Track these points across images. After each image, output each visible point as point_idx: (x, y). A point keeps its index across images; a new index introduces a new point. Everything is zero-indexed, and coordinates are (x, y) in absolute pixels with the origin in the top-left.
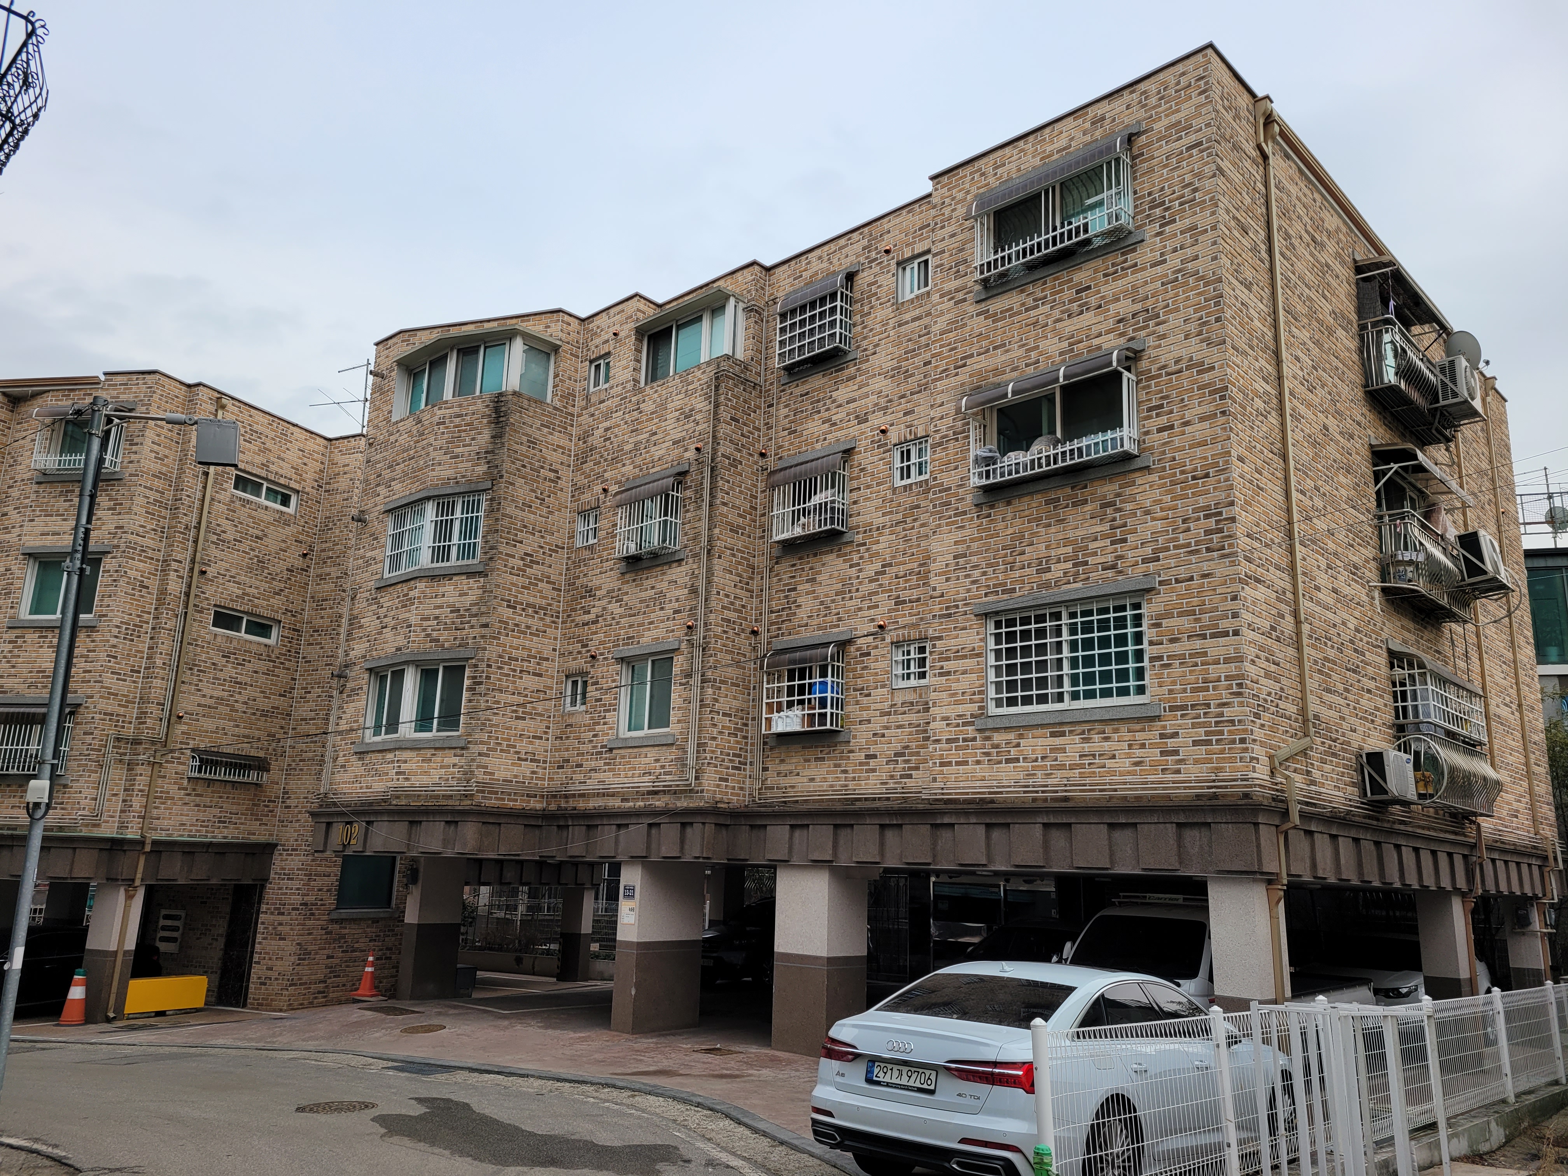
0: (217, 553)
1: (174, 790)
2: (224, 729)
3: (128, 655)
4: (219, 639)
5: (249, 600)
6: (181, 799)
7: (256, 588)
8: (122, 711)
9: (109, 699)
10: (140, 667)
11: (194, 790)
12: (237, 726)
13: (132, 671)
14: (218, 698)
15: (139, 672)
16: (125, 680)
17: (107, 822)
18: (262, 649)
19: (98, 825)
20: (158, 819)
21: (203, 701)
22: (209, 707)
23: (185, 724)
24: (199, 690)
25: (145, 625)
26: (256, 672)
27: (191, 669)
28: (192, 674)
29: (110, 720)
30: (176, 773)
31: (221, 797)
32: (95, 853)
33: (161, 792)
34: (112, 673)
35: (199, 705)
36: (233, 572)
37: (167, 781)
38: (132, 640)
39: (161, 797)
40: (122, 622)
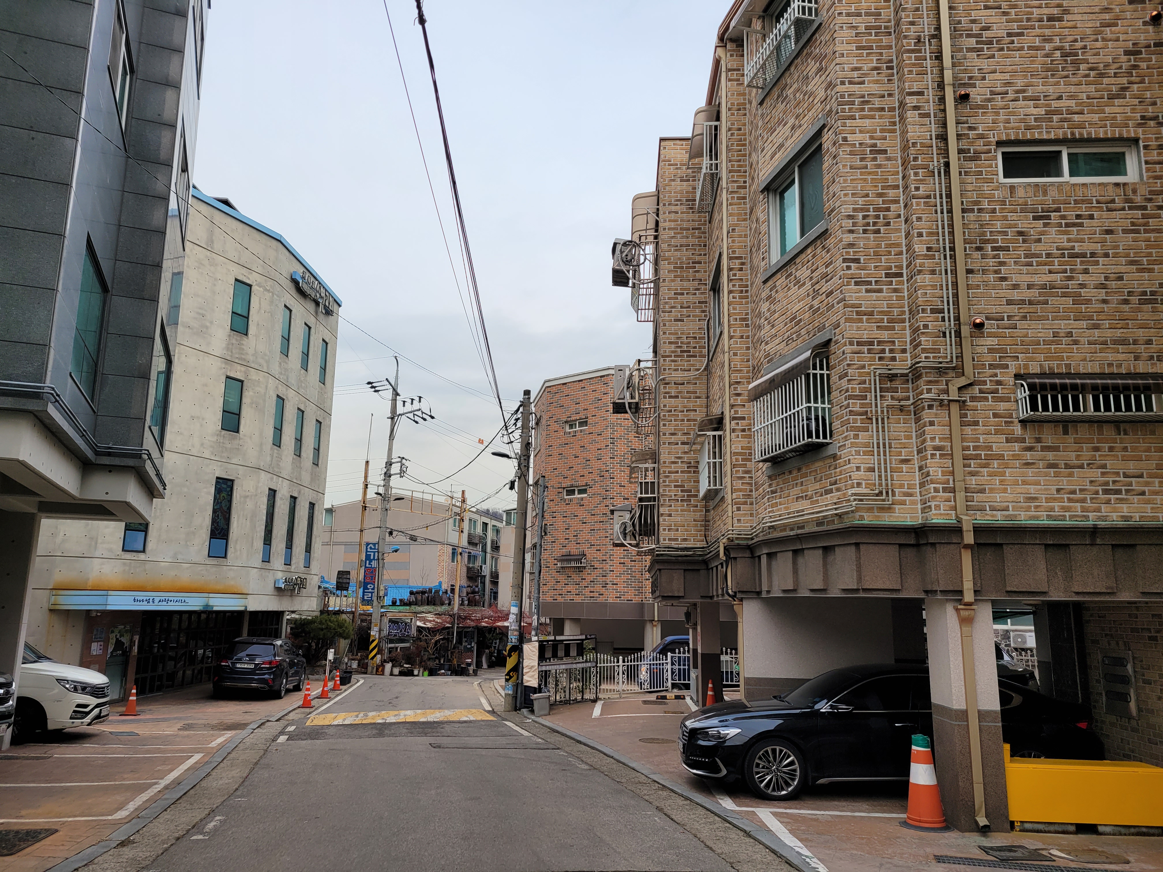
0: (984, 64)
1: (999, 443)
2: (1070, 334)
3: (876, 254)
4: (1020, 193)
5: (1062, 120)
6: (1015, 457)
7: (1071, 97)
8: (885, 335)
9: (861, 321)
10: (901, 267)
11: (1038, 440)
12: (1096, 327)
13: (887, 275)
14: (1044, 287)
15: (901, 275)
16: (880, 291)
17: (903, 503)
18: (1111, 192)
19: (889, 509)
20: (982, 491)
21: (1015, 295)
22: (1031, 303)
23: (991, 335)
24: (1004, 279)
25: (893, 207)
26: (1109, 232)
27: (979, 249)
28: (983, 257)
29: (869, 351)
30: (995, 415)
31: (1097, 449)
32: (894, 551)
33: (975, 448)
34: (857, 283)
35: (1010, 302)
36: (1020, 83)
37: (981, 428)
38: (878, 232)
39: (977, 457)
40: (855, 210)
